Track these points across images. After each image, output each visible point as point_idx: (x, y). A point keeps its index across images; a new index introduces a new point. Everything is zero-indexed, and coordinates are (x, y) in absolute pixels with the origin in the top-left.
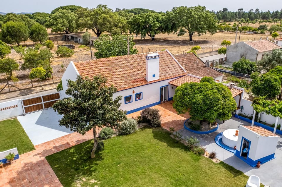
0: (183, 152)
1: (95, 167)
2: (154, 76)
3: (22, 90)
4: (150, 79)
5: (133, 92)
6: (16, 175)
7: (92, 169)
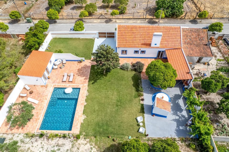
0: (134, 91)
1: (102, 78)
2: (156, 44)
3: (108, 19)
4: (153, 45)
5: (140, 50)
6: (80, 68)
7: (101, 78)
